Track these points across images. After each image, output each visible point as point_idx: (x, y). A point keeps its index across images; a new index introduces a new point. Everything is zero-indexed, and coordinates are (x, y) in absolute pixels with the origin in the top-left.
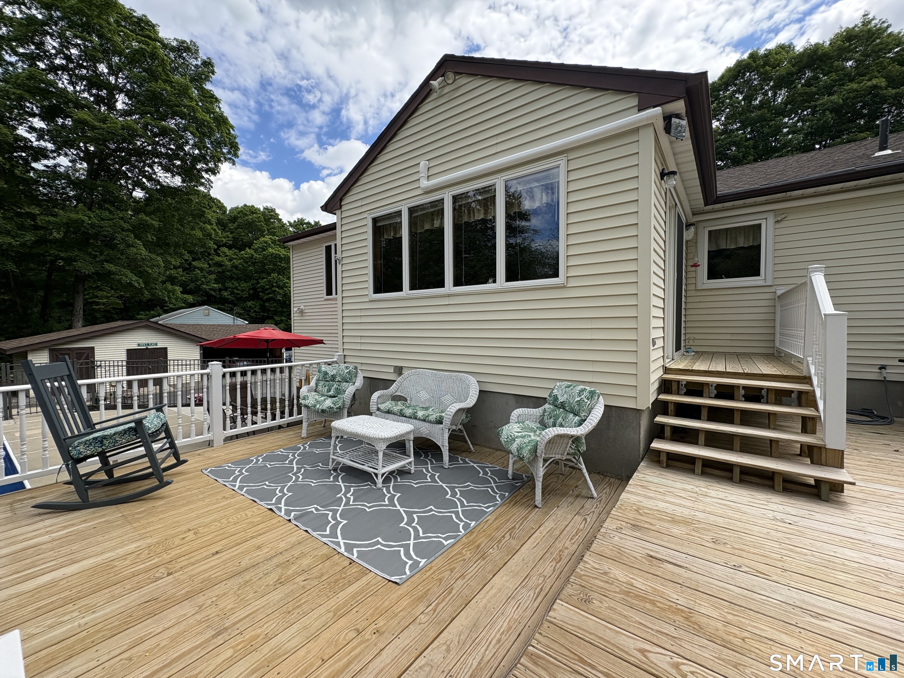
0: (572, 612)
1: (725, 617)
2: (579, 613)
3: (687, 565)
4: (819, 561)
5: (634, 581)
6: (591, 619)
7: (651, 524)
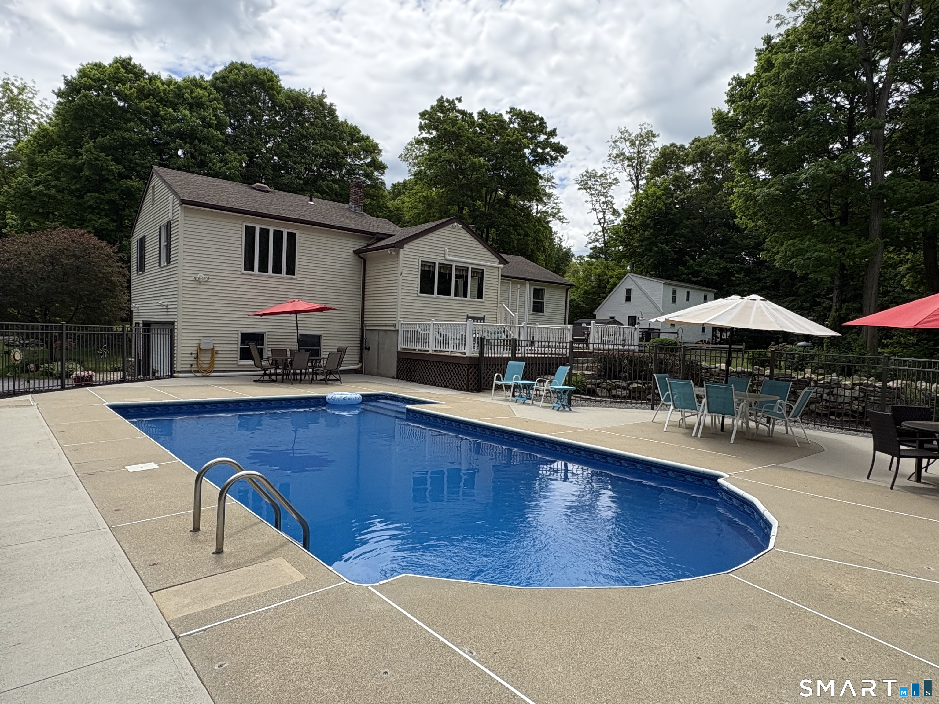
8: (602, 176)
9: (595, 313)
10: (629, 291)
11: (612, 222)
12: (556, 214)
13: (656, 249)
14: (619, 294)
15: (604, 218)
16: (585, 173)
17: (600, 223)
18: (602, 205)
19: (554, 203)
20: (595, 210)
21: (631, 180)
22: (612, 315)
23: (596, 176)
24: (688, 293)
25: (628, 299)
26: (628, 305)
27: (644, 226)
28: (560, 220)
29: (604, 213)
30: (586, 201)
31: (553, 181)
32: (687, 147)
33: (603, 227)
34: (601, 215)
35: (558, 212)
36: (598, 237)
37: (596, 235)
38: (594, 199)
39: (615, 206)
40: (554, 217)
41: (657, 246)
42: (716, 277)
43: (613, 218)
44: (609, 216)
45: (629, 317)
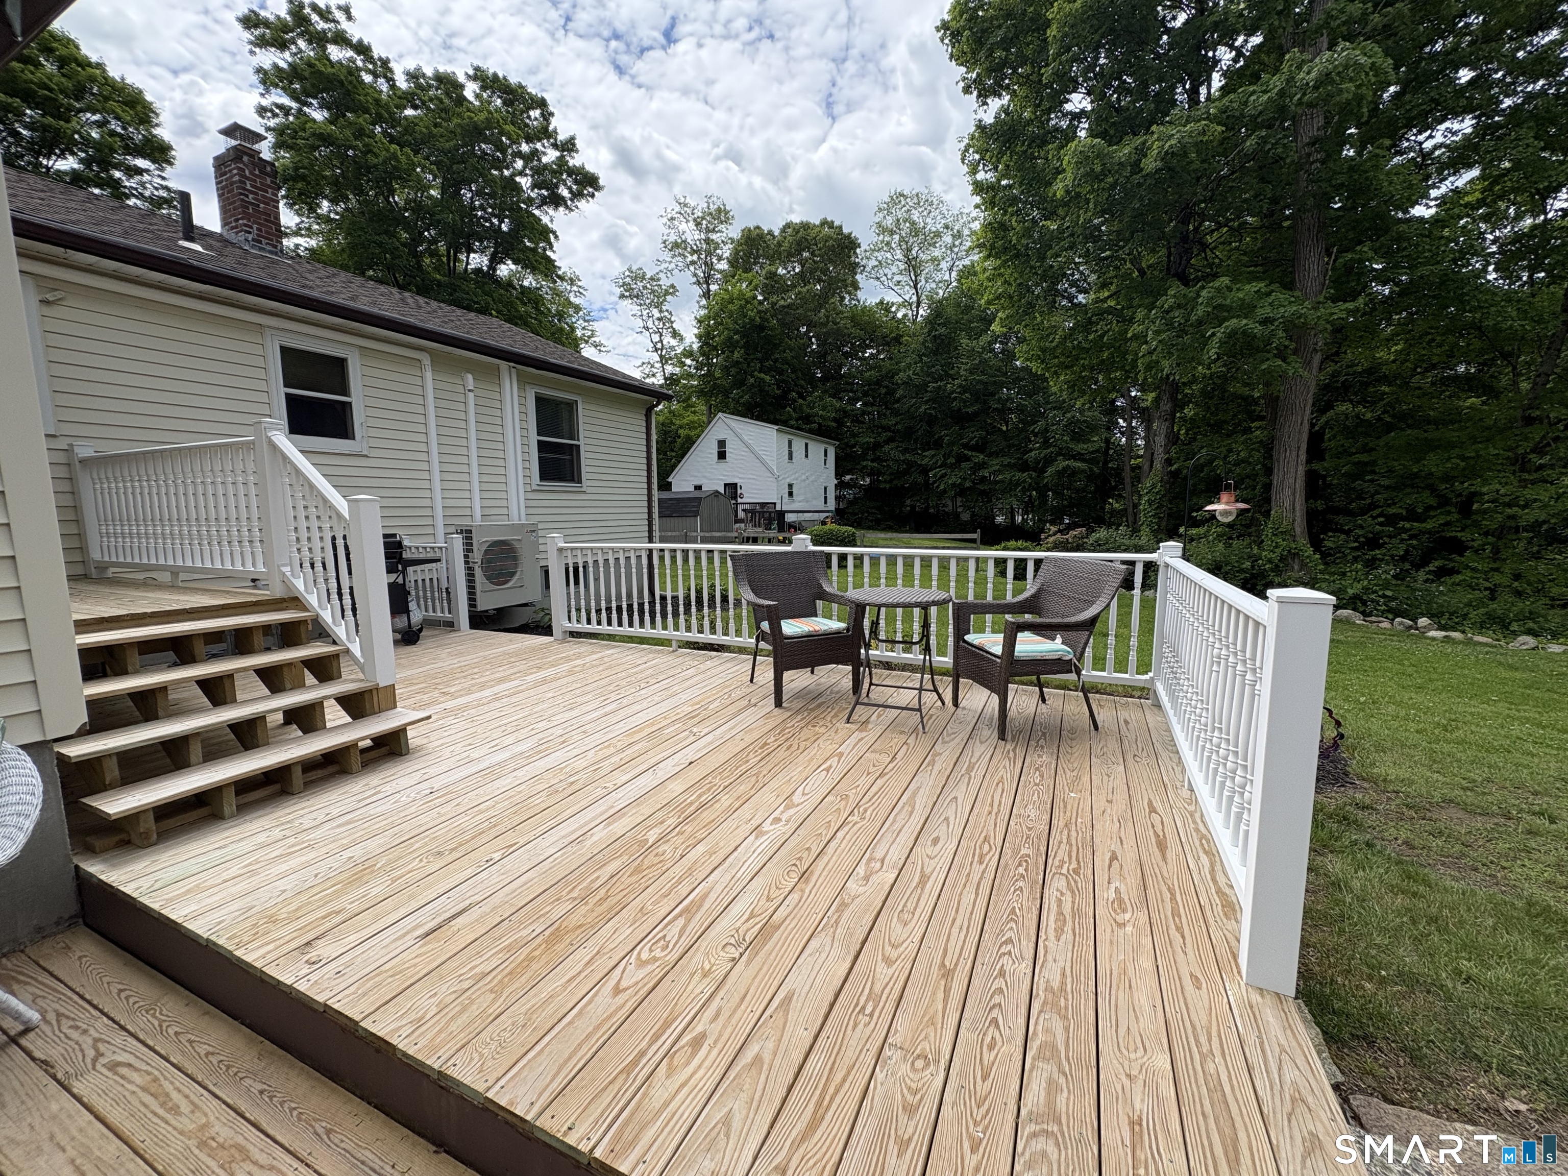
0: (525, 1073)
1: (575, 899)
2: (529, 1061)
3: (467, 902)
4: (506, 803)
5: (477, 970)
6: (548, 1044)
7: (338, 913)
8: (652, 279)
9: (670, 480)
10: (722, 444)
11: (673, 348)
12: (589, 337)
13: (752, 380)
14: (706, 448)
15: (661, 341)
16: (627, 273)
17: (656, 350)
18: (656, 322)
19: (585, 321)
20: (647, 329)
21: (698, 283)
22: (698, 483)
23: (643, 278)
24: (807, 445)
25: (722, 455)
26: (723, 465)
27: (730, 345)
28: (596, 346)
29: (661, 335)
30: (633, 315)
31: (580, 283)
32: (776, 233)
33: (661, 356)
34: (656, 338)
35: (592, 336)
36: (655, 370)
37: (652, 366)
38: (645, 313)
39: (674, 325)
40: (587, 342)
41: (753, 376)
42: (834, 424)
43: (674, 342)
44: (668, 340)
45: (726, 485)
